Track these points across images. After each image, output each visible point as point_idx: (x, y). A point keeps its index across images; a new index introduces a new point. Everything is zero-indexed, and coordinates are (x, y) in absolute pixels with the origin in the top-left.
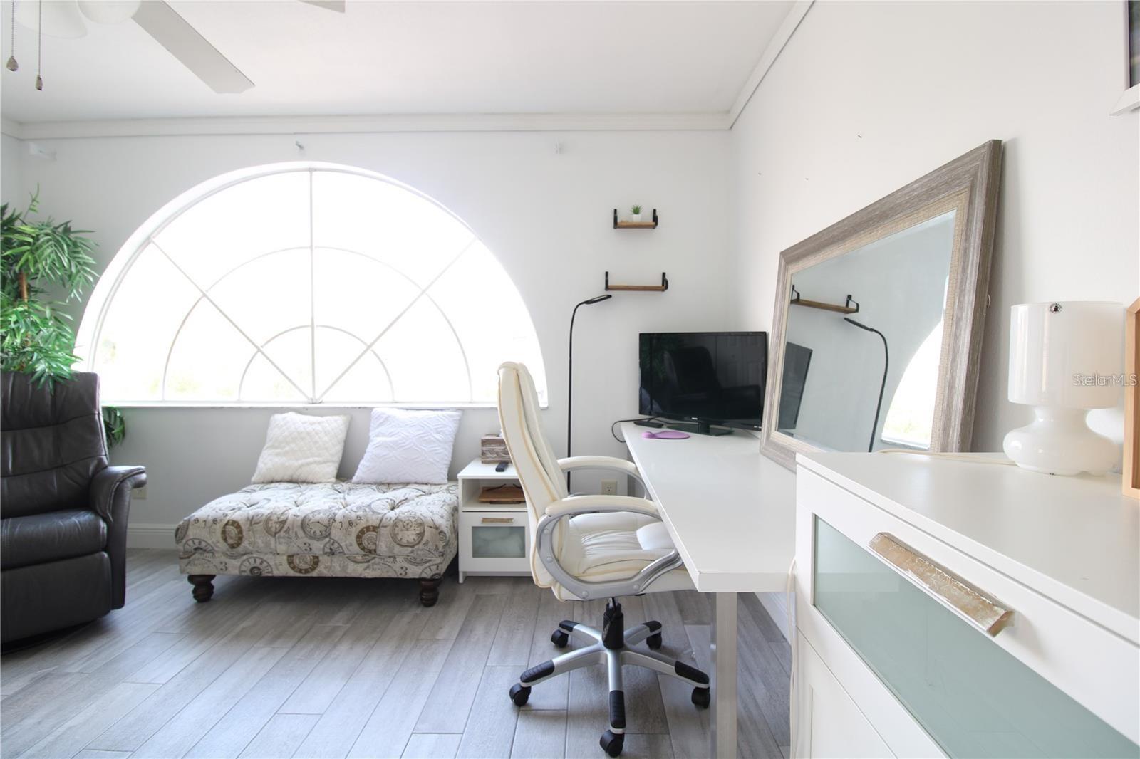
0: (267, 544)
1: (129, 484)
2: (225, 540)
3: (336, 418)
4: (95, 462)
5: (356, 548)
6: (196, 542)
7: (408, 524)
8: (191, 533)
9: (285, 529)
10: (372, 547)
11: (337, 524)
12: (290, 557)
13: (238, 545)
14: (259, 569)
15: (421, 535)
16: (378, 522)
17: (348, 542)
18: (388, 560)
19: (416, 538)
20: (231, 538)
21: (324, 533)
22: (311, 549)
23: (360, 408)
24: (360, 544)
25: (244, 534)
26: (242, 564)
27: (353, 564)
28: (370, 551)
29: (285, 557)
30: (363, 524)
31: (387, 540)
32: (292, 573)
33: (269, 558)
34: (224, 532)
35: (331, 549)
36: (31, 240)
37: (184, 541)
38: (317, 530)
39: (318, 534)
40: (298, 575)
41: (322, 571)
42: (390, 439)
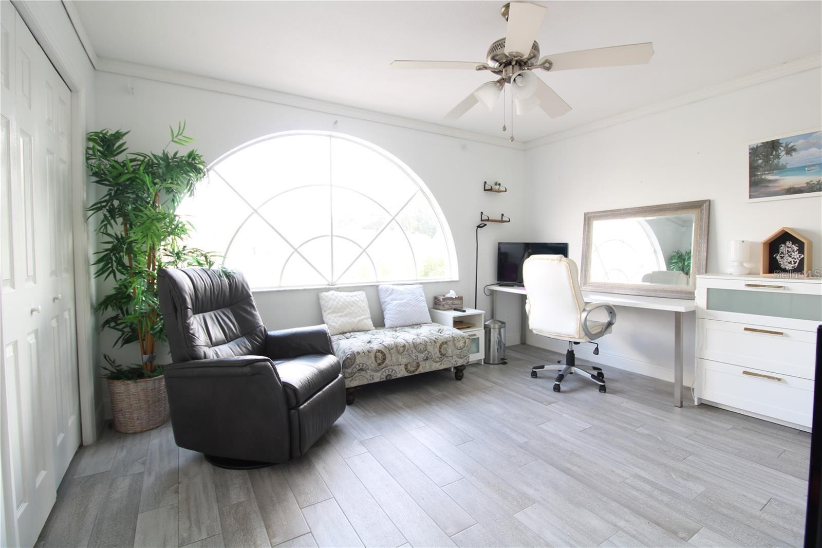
2: (376, 361)
4: (261, 331)
5: (437, 354)
7: (458, 338)
9: (406, 350)
10: (444, 352)
11: (429, 343)
12: (406, 365)
13: (383, 363)
14: (390, 375)
15: (465, 343)
17: (435, 352)
18: (450, 358)
20: (379, 360)
22: (417, 359)
24: (440, 352)
25: (386, 356)
26: (382, 374)
27: (435, 363)
28: (443, 355)
29: (404, 366)
30: (440, 342)
31: (452, 347)
32: (407, 374)
33: (396, 368)
34: (376, 357)
35: (427, 357)
37: (353, 366)
38: (422, 347)
39: (422, 349)
41: (421, 370)
42: (402, 301)
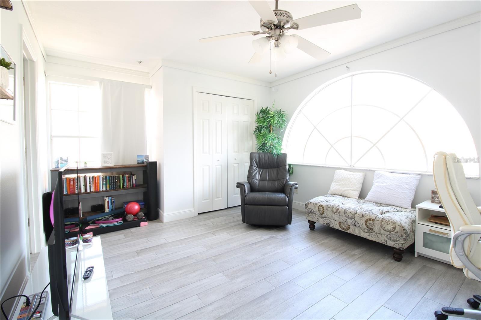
0: (332, 216)
1: (293, 187)
2: (319, 211)
3: (360, 173)
4: (286, 180)
5: (364, 226)
6: (311, 209)
7: (388, 222)
8: (309, 206)
9: (338, 212)
10: (371, 227)
11: (357, 215)
12: (340, 223)
13: (323, 214)
14: (329, 224)
15: (394, 228)
16: (375, 218)
17: (362, 223)
18: (379, 235)
19: (392, 229)
20: (321, 211)
21: (352, 217)
22: (347, 222)
23: (369, 170)
24: (366, 225)
25: (325, 210)
26: (324, 221)
27: (363, 232)
28: (371, 229)
29: (338, 222)
30: (368, 217)
31: (379, 226)
32: (340, 229)
33: (332, 221)
34: (319, 208)
35: (355, 224)
36: (273, 116)
37: (307, 208)
38: (350, 215)
39: (350, 217)
40: (342, 230)
41: (351, 231)
42: (382, 185)
